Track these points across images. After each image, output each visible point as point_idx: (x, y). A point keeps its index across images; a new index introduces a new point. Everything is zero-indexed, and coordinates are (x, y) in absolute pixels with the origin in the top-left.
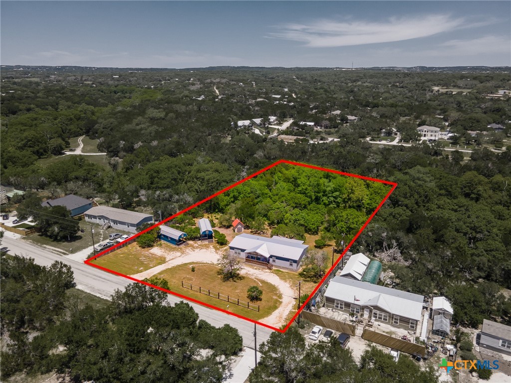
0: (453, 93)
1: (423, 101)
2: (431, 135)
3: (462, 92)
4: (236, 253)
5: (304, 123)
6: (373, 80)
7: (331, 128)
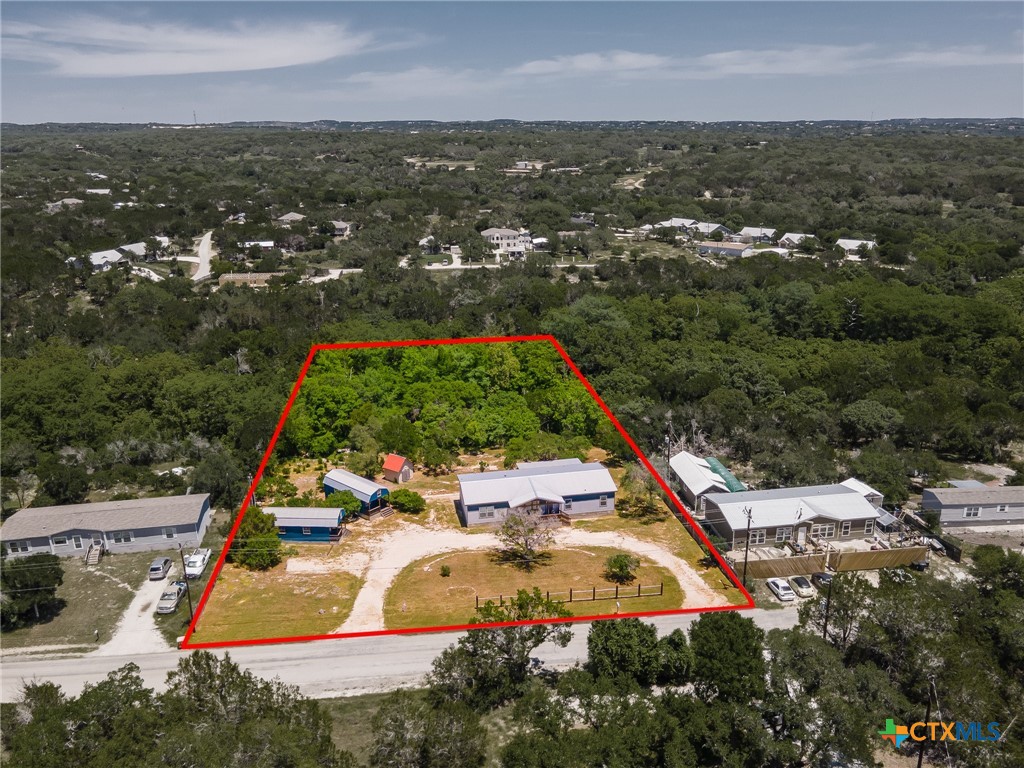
0: (450, 169)
1: (410, 186)
2: (509, 245)
3: (464, 168)
4: (483, 515)
5: (252, 244)
6: (274, 148)
7: (309, 250)
